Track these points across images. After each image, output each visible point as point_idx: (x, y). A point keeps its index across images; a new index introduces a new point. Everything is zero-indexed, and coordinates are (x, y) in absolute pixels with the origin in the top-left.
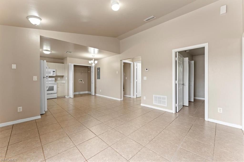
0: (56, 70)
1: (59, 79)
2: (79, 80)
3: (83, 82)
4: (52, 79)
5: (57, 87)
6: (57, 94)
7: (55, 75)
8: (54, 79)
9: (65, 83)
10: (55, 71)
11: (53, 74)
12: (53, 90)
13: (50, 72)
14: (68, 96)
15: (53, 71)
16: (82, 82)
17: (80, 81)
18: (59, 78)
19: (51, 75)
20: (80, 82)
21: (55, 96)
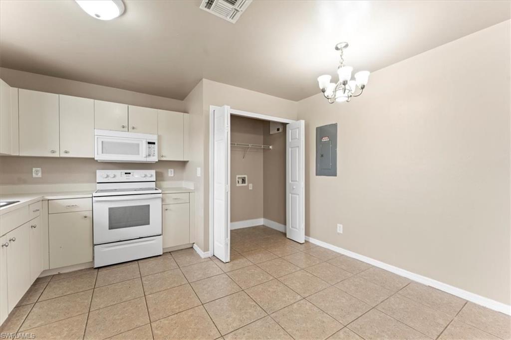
0: (159, 137)
1: (171, 173)
2: (238, 176)
3: (251, 187)
4: (146, 176)
5: (164, 210)
6: (161, 236)
7: (155, 159)
8: (151, 174)
9: (193, 191)
10: (154, 143)
11: (149, 155)
12: (148, 224)
13: (138, 145)
14: (206, 249)
15: (149, 143)
16: (246, 184)
17: (240, 181)
18: (169, 170)
19: (141, 158)
20: (241, 185)
21: (155, 247)
